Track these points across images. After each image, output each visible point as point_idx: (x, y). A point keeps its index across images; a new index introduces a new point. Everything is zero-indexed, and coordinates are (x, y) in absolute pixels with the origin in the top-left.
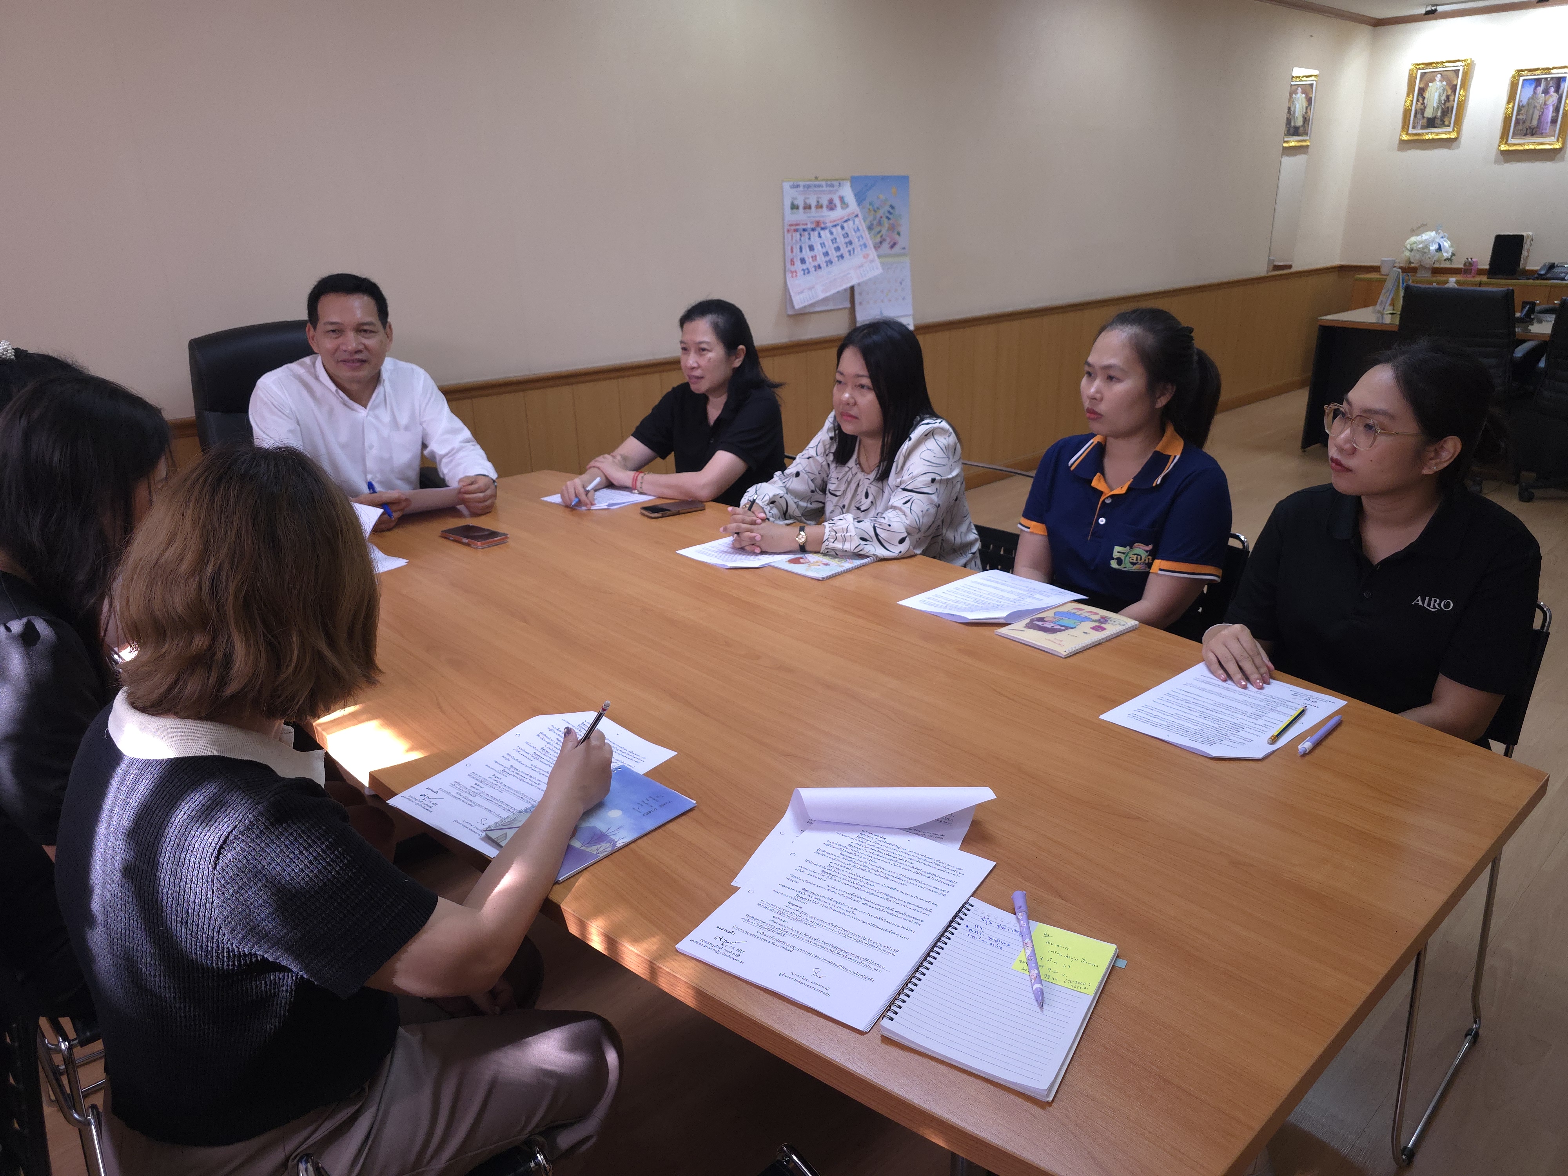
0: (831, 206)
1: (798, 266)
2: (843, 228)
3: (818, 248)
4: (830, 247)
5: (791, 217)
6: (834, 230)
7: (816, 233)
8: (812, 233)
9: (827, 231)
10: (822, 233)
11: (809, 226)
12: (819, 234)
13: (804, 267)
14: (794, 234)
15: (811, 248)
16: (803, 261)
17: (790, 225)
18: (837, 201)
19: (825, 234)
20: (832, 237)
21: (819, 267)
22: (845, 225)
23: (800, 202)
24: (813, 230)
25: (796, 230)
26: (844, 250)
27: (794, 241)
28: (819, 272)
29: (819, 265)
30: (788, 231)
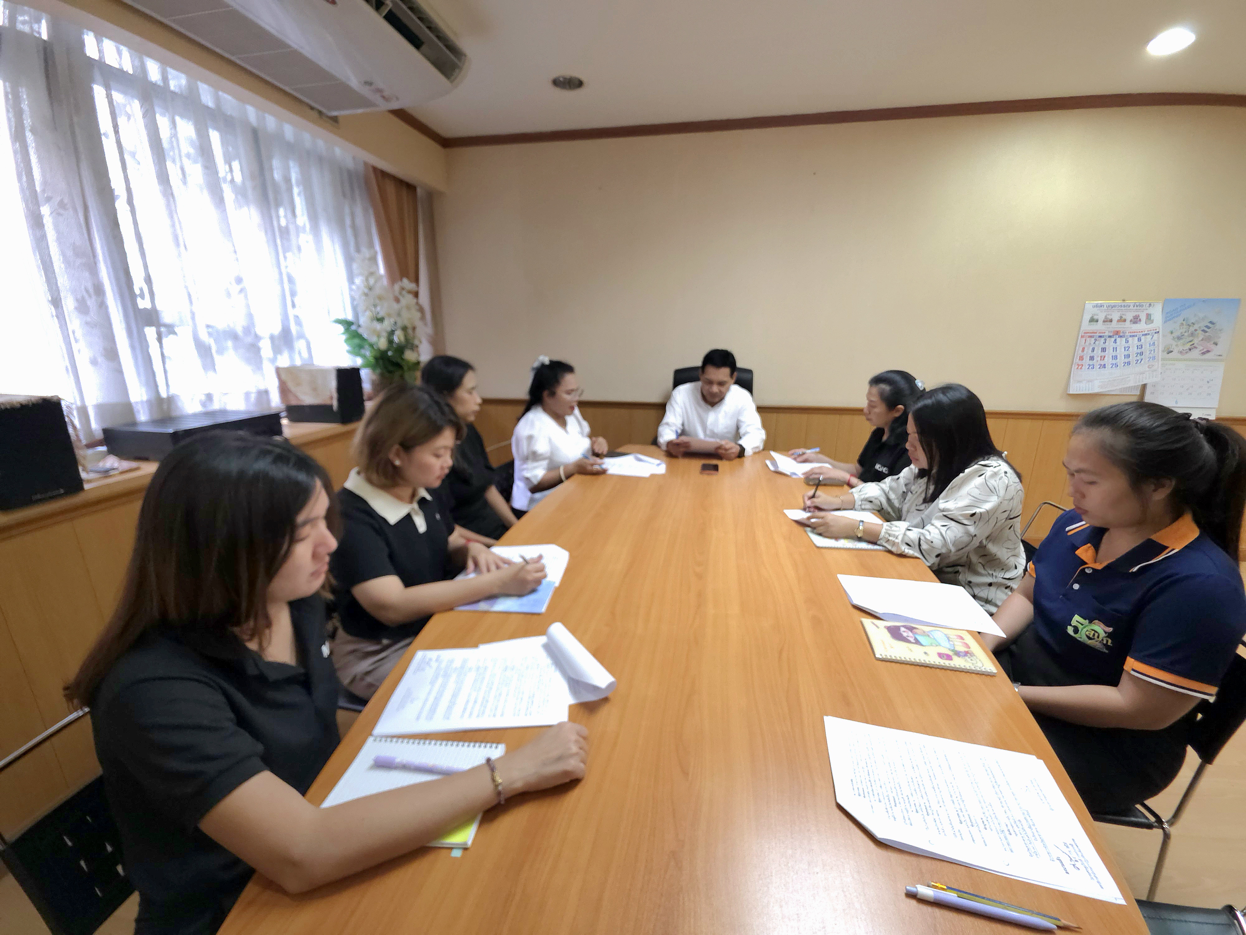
0: (1136, 320)
1: (1087, 361)
2: (1139, 340)
3: (1110, 352)
4: (1121, 353)
5: (1086, 326)
6: (1130, 339)
7: (1113, 339)
8: (1108, 339)
9: (1124, 339)
10: (1118, 340)
11: (1107, 334)
12: (1116, 340)
13: (1091, 362)
14: (1088, 339)
15: (1104, 350)
16: (1092, 358)
17: (1085, 333)
18: (1143, 317)
19: (1121, 342)
20: (1127, 345)
21: (1104, 366)
22: (1143, 338)
23: (1101, 317)
24: (1110, 337)
25: (1091, 337)
26: (1132, 359)
27: (1087, 343)
28: (1102, 370)
29: (1105, 365)
30: (1082, 337)
